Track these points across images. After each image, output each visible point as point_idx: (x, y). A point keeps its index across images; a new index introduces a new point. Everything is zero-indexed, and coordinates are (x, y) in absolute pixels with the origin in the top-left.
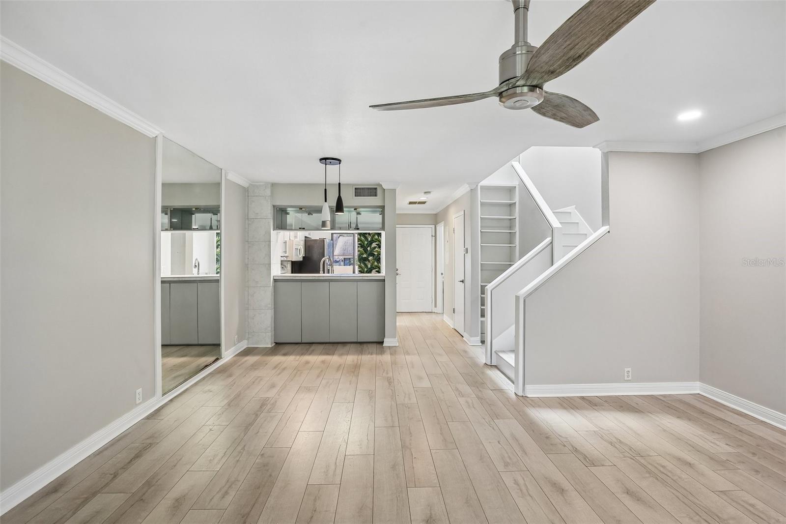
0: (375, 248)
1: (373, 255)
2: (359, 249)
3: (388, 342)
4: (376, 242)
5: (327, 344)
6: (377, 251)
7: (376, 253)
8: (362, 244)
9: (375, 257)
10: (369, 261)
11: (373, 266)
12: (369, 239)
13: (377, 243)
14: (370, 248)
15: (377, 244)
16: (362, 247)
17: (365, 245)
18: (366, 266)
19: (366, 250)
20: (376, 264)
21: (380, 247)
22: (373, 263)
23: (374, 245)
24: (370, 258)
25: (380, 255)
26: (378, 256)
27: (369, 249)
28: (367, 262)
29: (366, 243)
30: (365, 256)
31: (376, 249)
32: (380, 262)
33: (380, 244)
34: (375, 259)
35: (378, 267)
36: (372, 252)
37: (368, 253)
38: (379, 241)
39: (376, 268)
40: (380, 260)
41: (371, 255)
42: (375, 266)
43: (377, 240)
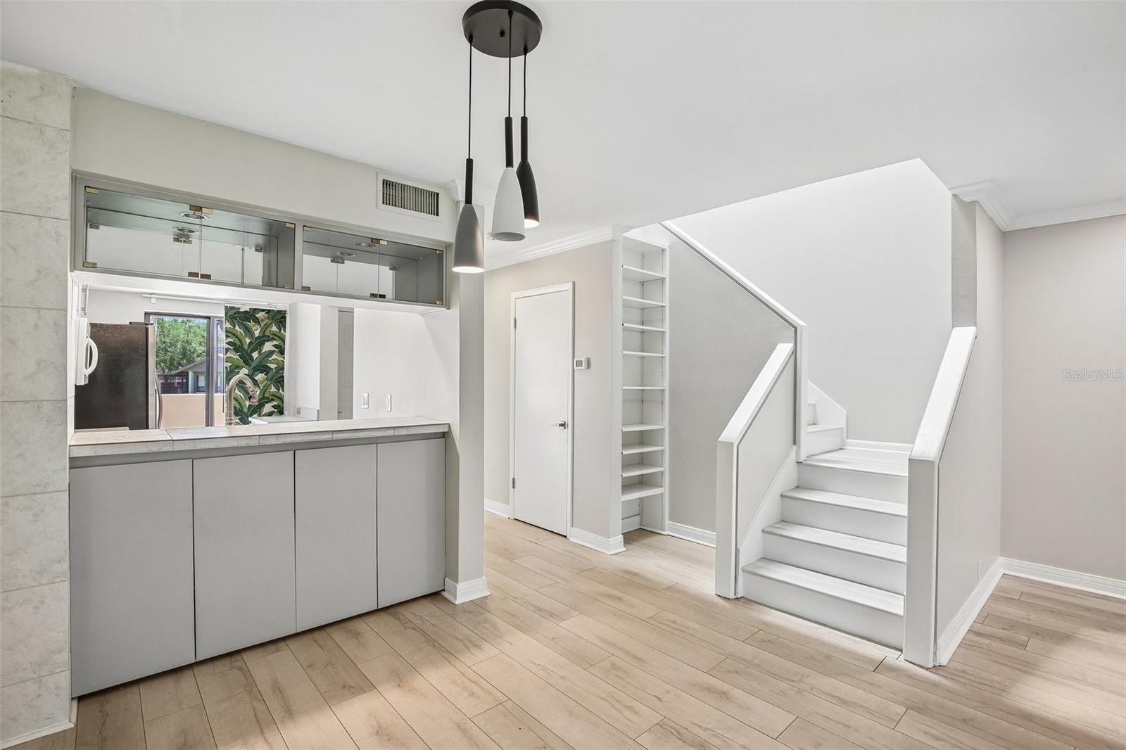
0: (271, 353)
1: (266, 370)
2: (229, 354)
3: (465, 592)
4: (273, 339)
5: (289, 642)
6: (276, 361)
7: (273, 366)
8: (238, 343)
9: (270, 374)
10: (255, 383)
11: (267, 395)
12: (257, 334)
13: (275, 343)
14: (260, 354)
15: (275, 346)
16: (236, 350)
17: (246, 347)
18: (249, 395)
19: (247, 360)
20: (273, 389)
21: (282, 352)
22: (267, 387)
23: (268, 347)
24: (259, 377)
25: (283, 369)
26: (277, 372)
27: (255, 355)
29: (248, 341)
30: (244, 371)
31: (274, 356)
32: (283, 386)
33: (282, 344)
34: (271, 380)
35: (278, 398)
36: (264, 363)
37: (254, 364)
38: (280, 338)
39: (273, 400)
40: (283, 381)
41: (259, 370)
42: (271, 395)
43: (275, 335)
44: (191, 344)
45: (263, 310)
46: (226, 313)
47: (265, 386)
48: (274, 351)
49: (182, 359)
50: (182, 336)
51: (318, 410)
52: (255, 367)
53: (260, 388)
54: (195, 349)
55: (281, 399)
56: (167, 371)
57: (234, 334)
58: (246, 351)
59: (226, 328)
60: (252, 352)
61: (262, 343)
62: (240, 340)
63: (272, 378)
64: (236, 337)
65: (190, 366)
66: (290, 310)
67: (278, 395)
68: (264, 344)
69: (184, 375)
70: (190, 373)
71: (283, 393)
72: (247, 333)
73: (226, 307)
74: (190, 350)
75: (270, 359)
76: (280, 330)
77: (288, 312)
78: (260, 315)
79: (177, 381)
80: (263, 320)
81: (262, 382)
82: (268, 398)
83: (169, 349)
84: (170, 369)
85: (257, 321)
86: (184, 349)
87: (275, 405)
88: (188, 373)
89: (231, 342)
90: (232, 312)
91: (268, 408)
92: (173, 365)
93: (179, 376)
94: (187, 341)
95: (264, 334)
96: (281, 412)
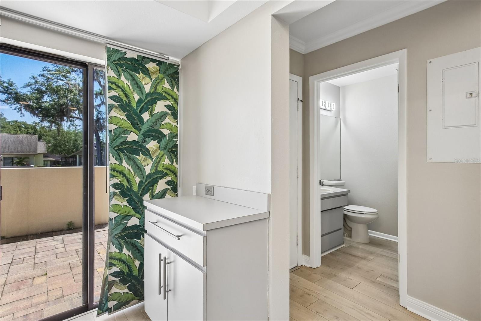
0: (163, 116)
1: (158, 136)
4: (166, 98)
6: (169, 126)
7: (166, 132)
8: (125, 99)
9: (163, 142)
10: (147, 153)
11: (160, 168)
12: (147, 89)
13: (168, 103)
14: (152, 115)
15: (168, 107)
17: (134, 105)
18: (139, 168)
20: (167, 161)
21: (175, 116)
22: (160, 158)
23: (160, 107)
24: (152, 145)
25: (176, 136)
26: (170, 140)
27: (146, 116)
28: (140, 158)
29: (137, 97)
30: (133, 137)
31: (168, 120)
32: (176, 157)
33: (175, 106)
34: (164, 149)
35: (172, 171)
36: (156, 127)
37: (144, 128)
38: (172, 97)
39: (167, 174)
40: (177, 151)
41: (152, 135)
42: (165, 169)
43: (168, 94)
44: (78, 141)
45: (153, 61)
46: (109, 58)
47: (158, 157)
48: (167, 113)
49: (74, 149)
50: (73, 137)
51: (269, 195)
52: (146, 132)
53: (152, 159)
54: (80, 144)
55: (175, 174)
56: (66, 155)
57: (119, 86)
58: (135, 112)
59: (109, 76)
60: (142, 112)
61: (153, 102)
62: (127, 95)
63: (166, 146)
64: (122, 90)
65: (78, 152)
66: (182, 65)
67: (172, 168)
68: (156, 103)
69: (74, 157)
70: (77, 156)
71: (176, 166)
72: (136, 87)
73: (108, 49)
74: (77, 145)
75: (163, 123)
76: (173, 89)
77: (180, 67)
78: (151, 66)
79: (71, 160)
80: (154, 73)
81: (155, 152)
82: (162, 172)
83: (67, 144)
84: (68, 154)
85: (147, 72)
86: (74, 144)
87: (169, 181)
88: (76, 156)
89: (116, 96)
90: (116, 57)
91: (161, 185)
92: (69, 152)
93: (72, 157)
94: (76, 140)
95: (155, 90)
96: (175, 190)
